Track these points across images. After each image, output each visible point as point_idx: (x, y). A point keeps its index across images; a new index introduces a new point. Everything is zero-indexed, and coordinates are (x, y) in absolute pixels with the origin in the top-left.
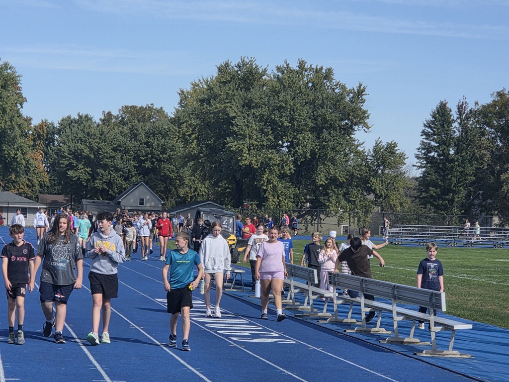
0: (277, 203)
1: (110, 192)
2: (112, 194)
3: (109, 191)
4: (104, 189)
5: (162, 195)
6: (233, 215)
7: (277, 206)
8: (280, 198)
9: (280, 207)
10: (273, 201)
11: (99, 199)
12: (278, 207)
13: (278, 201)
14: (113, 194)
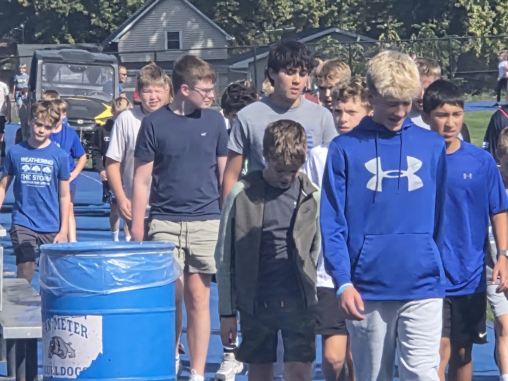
0: (490, 21)
1: (93, 21)
2: (99, 27)
3: (89, 17)
4: (75, 13)
5: (235, 18)
6: (112, 62)
7: (492, 30)
8: (499, 8)
9: (500, 32)
10: (481, 16)
11: (67, 42)
12: (495, 31)
13: (494, 14)
14: (101, 24)
